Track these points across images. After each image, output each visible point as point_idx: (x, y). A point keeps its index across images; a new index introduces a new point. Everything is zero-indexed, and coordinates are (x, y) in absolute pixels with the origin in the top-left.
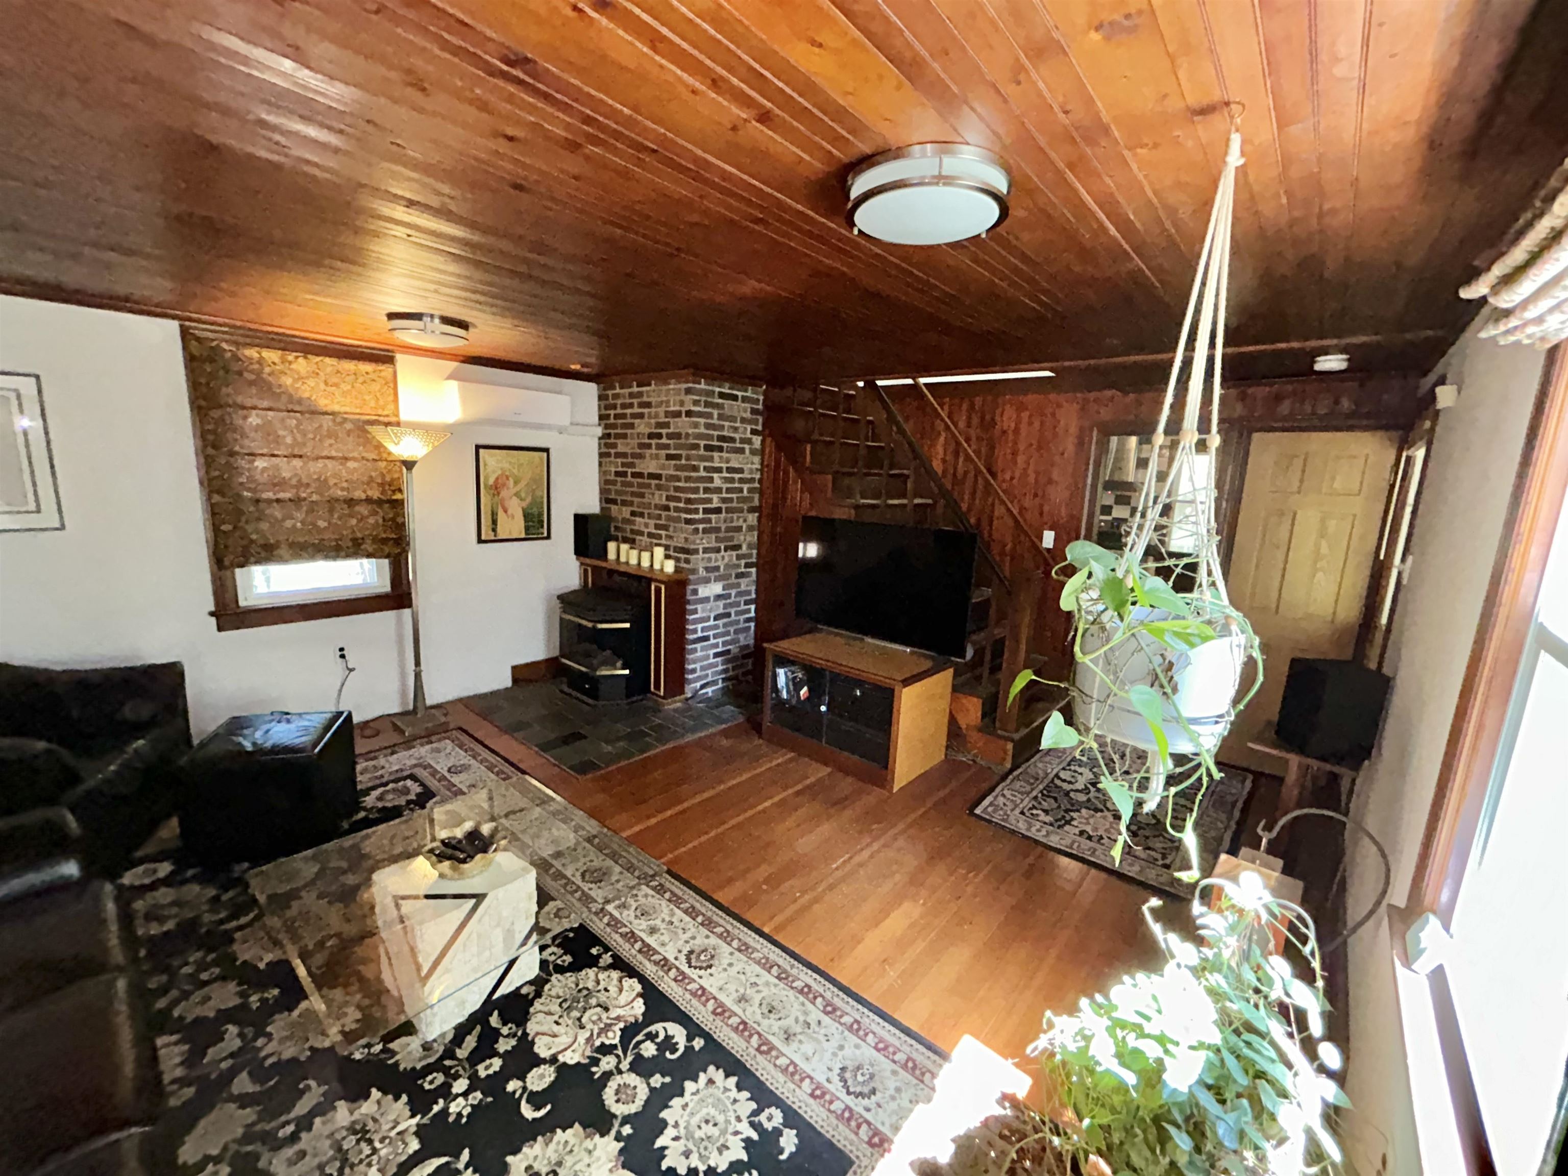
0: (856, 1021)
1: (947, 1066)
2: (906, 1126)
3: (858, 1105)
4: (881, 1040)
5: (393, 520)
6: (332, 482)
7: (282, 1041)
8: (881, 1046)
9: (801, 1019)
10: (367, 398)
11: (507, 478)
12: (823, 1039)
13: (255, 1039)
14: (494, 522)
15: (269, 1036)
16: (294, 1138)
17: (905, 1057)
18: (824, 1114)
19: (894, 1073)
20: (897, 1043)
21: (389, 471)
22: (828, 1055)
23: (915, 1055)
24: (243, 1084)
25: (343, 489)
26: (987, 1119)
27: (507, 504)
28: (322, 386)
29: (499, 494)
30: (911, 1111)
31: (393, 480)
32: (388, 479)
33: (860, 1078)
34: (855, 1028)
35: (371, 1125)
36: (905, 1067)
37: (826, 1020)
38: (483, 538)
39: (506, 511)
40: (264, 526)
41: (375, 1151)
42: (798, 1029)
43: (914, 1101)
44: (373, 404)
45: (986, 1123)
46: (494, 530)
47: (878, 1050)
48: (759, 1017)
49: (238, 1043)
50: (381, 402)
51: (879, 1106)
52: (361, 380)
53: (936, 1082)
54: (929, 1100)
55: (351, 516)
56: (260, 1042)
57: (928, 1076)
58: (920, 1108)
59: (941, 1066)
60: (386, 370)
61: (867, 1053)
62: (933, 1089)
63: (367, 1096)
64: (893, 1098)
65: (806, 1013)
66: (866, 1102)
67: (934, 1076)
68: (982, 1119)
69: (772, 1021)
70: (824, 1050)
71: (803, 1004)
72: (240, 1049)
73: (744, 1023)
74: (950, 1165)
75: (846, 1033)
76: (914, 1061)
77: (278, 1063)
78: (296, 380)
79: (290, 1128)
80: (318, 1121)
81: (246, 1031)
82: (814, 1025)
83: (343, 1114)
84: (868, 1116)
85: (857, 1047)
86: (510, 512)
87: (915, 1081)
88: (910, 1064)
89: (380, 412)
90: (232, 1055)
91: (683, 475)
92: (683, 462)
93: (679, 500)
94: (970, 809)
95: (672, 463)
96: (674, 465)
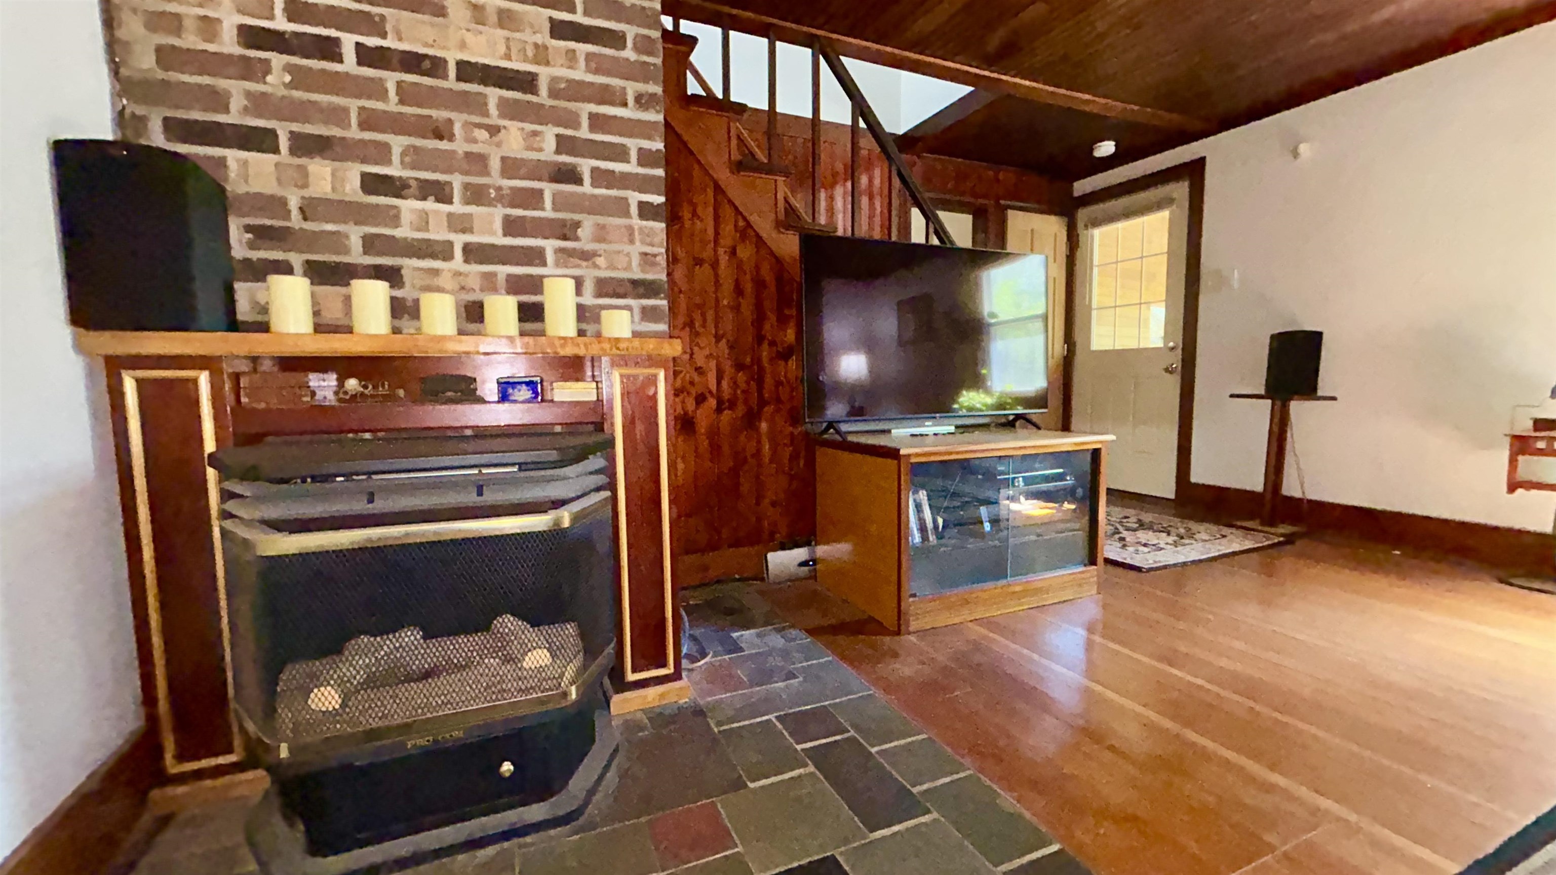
91: (632, 88)
92: (629, 53)
93: (620, 154)
94: (1138, 569)
95: (583, 48)
96: (589, 57)
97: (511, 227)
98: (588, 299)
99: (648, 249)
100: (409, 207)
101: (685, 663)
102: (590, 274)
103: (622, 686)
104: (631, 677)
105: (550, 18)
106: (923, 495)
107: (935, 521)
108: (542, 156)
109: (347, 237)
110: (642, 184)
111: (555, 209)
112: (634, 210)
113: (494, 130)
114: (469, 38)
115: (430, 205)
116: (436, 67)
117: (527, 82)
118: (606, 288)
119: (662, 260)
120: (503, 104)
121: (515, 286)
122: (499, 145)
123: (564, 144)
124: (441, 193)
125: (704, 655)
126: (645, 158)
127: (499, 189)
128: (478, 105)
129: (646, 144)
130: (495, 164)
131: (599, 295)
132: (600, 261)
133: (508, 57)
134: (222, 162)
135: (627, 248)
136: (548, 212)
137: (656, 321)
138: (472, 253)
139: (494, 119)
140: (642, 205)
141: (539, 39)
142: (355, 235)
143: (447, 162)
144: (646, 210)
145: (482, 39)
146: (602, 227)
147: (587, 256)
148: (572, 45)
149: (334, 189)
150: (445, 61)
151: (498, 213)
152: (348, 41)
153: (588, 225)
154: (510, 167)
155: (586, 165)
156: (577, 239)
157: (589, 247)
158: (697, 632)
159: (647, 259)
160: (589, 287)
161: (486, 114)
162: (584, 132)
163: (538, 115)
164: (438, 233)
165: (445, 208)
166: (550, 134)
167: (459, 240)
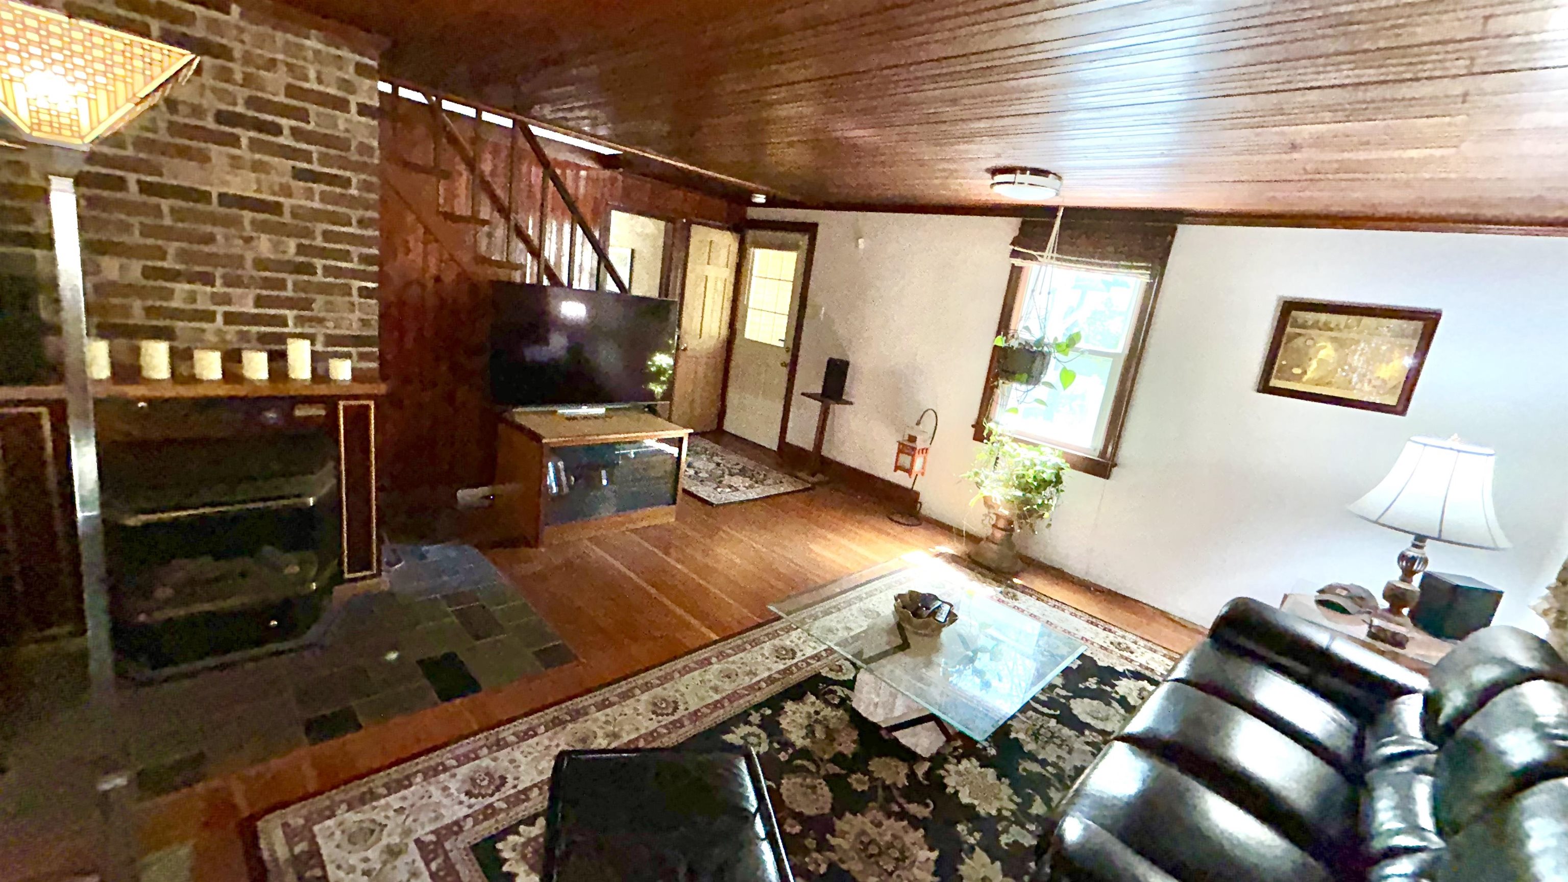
7: (1001, 799)
13: (1006, 818)
15: (999, 810)
16: (1054, 765)
24: (1038, 808)
35: (1030, 732)
41: (1042, 726)
49: (1014, 829)
56: (1006, 813)
63: (1016, 739)
72: (1017, 825)
77: (1016, 793)
79: (1049, 768)
80: (1040, 757)
81: (1000, 829)
83: (1030, 746)
90: (1023, 827)
91: (355, 214)
92: (354, 191)
93: (345, 256)
94: (712, 504)
95: (317, 187)
96: (322, 193)
97: (259, 302)
98: (319, 347)
99: (365, 317)
100: (182, 288)
101: (384, 567)
102: (320, 332)
103: (342, 581)
104: (347, 576)
105: (293, 167)
106: (561, 464)
107: (568, 479)
108: (286, 257)
109: (131, 307)
110: (363, 276)
111: (294, 291)
112: (355, 292)
113: (248, 240)
114: (228, 178)
115: (197, 287)
116: (204, 197)
117: (276, 208)
118: (331, 340)
119: (375, 324)
120: (253, 222)
121: (263, 340)
122: (252, 249)
123: (301, 249)
124: (208, 279)
125: (399, 561)
126: (366, 259)
127: (252, 277)
128: (236, 222)
129: (366, 251)
130: (249, 263)
131: (327, 344)
132: (331, 324)
133: (258, 190)
134: (33, 258)
135: (351, 316)
136: (289, 293)
137: (371, 361)
138: (230, 318)
139: (248, 231)
140: (361, 289)
141: (284, 180)
142: (137, 305)
143: (213, 259)
144: (364, 293)
145: (238, 179)
146: (330, 303)
147: (321, 321)
148: (310, 185)
149: (121, 276)
150: (210, 194)
151: (251, 294)
152: (132, 178)
153: (320, 301)
154: (261, 264)
155: (319, 263)
156: (312, 310)
157: (322, 315)
158: (395, 546)
159: (364, 323)
160: (320, 339)
161: (243, 229)
162: (319, 242)
163: (282, 230)
164: (202, 304)
165: (208, 289)
166: (292, 245)
167: (220, 310)
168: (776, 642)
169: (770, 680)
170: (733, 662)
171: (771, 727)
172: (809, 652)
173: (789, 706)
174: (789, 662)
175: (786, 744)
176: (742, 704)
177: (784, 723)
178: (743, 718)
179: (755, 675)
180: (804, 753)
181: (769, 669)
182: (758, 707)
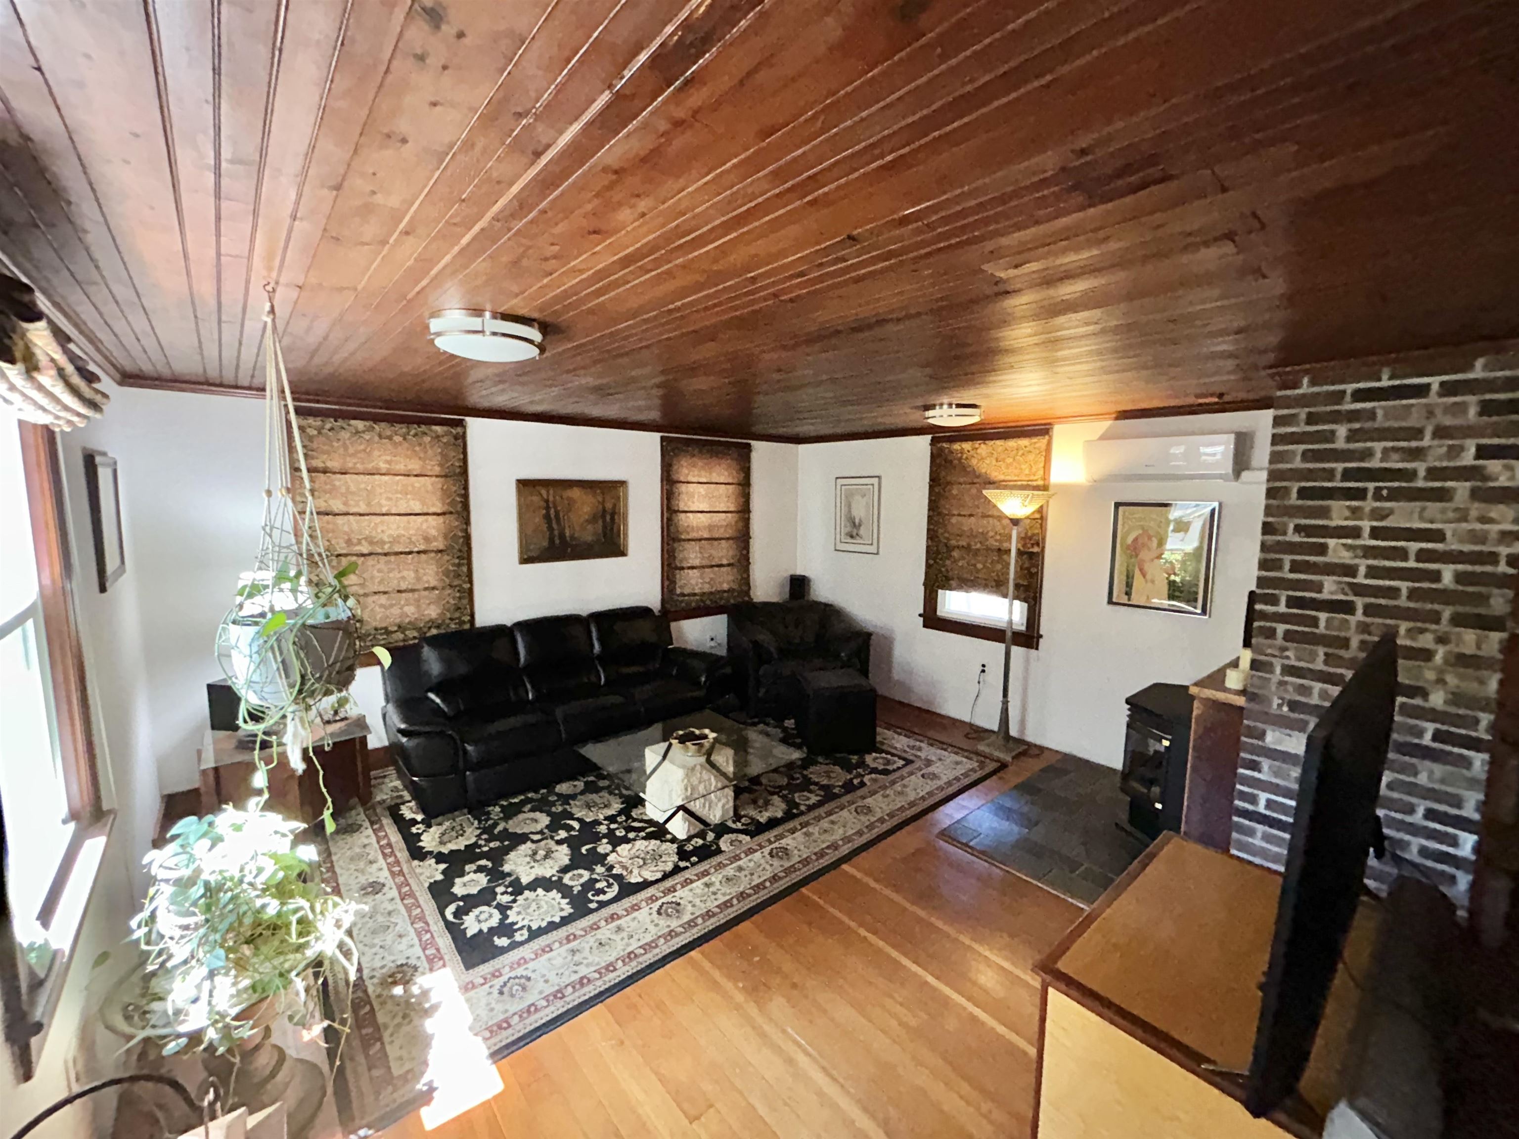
0: (564, 996)
1: (486, 1052)
2: (465, 1006)
3: (498, 982)
4: (536, 1010)
5: (1028, 569)
6: (991, 534)
8: (532, 1009)
9: (585, 962)
10: (1023, 467)
11: (1150, 538)
12: (560, 972)
14: (1129, 584)
17: (512, 1023)
18: (506, 962)
19: (506, 1011)
20: (527, 1021)
21: (1031, 528)
22: (545, 972)
23: (510, 1031)
25: (996, 541)
26: (427, 1065)
27: (1146, 567)
28: (994, 462)
29: (1137, 556)
30: (472, 1013)
31: (1034, 535)
32: (1029, 534)
33: (516, 987)
34: (559, 994)
36: (506, 1021)
37: (575, 977)
38: (1114, 600)
39: (1144, 576)
40: (948, 562)
42: (576, 958)
43: (477, 1019)
44: (1027, 472)
45: (425, 1063)
46: (1128, 594)
47: (530, 1006)
48: (599, 936)
50: (1034, 470)
51: (490, 993)
52: (1021, 452)
53: (479, 1039)
54: (471, 1029)
55: (998, 562)
57: (488, 1034)
58: (470, 1019)
59: (489, 1048)
60: (1041, 442)
61: (532, 997)
62: (476, 1035)
64: (488, 1004)
65: (588, 965)
66: (498, 987)
67: (486, 1039)
68: (430, 1063)
69: (591, 943)
70: (550, 971)
71: (598, 964)
73: (599, 928)
74: (422, 1025)
75: (557, 988)
76: (505, 1029)
78: (979, 460)
82: (575, 968)
84: (487, 986)
85: (541, 992)
86: (1149, 577)
87: (490, 1024)
88: (505, 1025)
89: (1032, 478)
168: (787, 864)
169: (793, 831)
170: (823, 842)
171: (792, 804)
172: (758, 855)
173: (779, 814)
174: (777, 845)
175: (784, 798)
176: (812, 815)
177: (783, 806)
178: (811, 808)
179: (805, 834)
180: (773, 794)
181: (794, 839)
182: (802, 813)
